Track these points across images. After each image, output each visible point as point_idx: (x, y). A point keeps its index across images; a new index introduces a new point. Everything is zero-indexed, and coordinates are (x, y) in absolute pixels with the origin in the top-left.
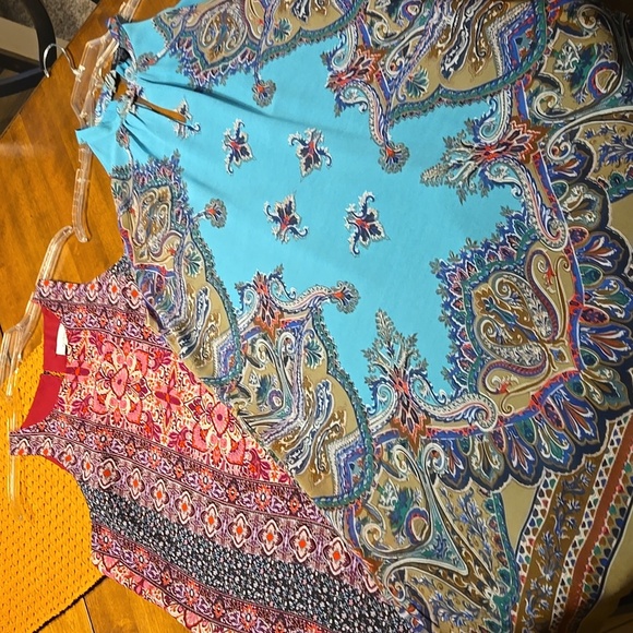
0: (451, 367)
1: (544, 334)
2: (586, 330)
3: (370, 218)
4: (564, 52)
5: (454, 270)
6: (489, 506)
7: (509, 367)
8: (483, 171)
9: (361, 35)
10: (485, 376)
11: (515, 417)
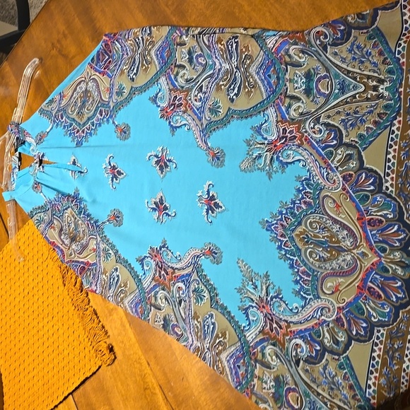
0: (297, 287)
1: (349, 245)
2: (375, 232)
3: (212, 198)
4: (296, 78)
5: (276, 224)
6: (341, 367)
7: (335, 274)
8: (278, 157)
9: (170, 83)
10: (322, 285)
11: (349, 304)
